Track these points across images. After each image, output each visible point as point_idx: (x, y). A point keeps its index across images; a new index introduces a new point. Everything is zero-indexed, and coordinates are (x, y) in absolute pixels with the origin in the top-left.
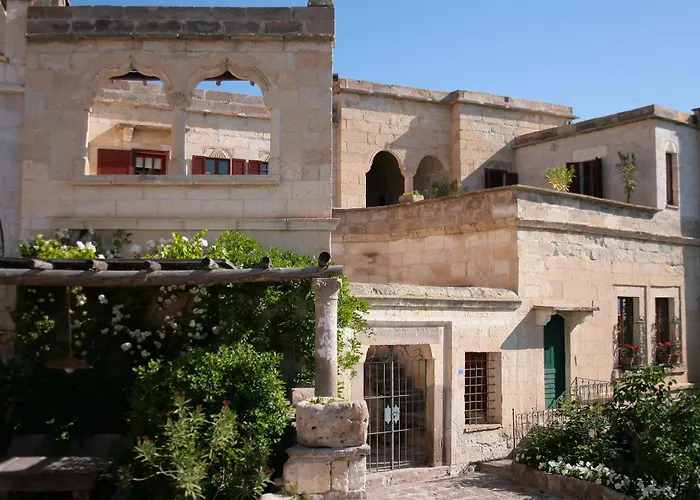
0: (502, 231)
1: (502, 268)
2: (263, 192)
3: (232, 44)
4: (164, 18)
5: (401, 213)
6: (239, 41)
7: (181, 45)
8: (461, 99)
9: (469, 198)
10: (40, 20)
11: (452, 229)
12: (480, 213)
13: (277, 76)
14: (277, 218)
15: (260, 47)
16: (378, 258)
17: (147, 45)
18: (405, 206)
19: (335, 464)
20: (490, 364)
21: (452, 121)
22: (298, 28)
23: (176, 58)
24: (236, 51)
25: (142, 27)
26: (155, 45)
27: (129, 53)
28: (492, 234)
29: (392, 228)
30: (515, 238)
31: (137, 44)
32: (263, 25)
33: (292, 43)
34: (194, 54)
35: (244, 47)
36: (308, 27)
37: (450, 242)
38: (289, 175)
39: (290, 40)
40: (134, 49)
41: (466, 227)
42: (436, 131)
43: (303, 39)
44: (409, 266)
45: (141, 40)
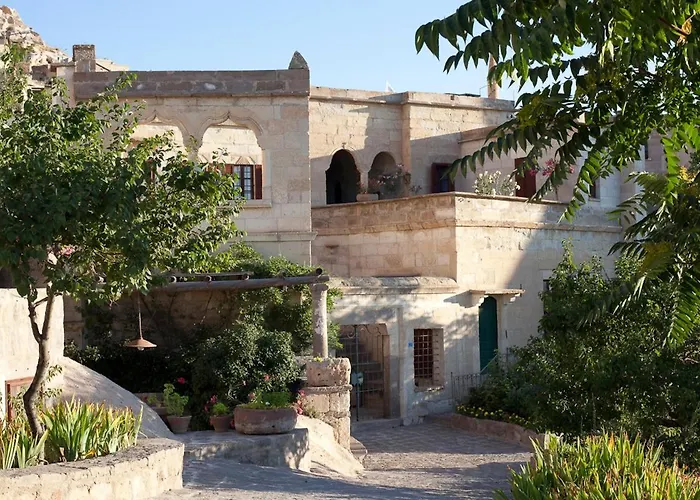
0: (444, 229)
1: (444, 259)
2: (259, 213)
3: (232, 100)
4: (180, 80)
5: (358, 210)
6: (238, 98)
7: (193, 101)
8: (410, 100)
9: (417, 201)
10: (84, 82)
11: (403, 226)
12: (426, 214)
13: (268, 124)
14: (271, 233)
15: (253, 102)
16: (340, 250)
17: (166, 102)
18: (363, 205)
19: (333, 395)
20: (434, 339)
21: (403, 120)
22: (282, 86)
23: (190, 111)
24: (234, 105)
25: (163, 88)
26: (173, 101)
27: (153, 108)
28: (435, 231)
29: (351, 223)
30: (454, 235)
31: (160, 101)
32: (255, 83)
33: (278, 98)
34: (203, 108)
35: (242, 102)
36: (290, 85)
37: (402, 236)
38: (278, 199)
39: (276, 96)
40: (157, 104)
41: (414, 225)
42: (388, 130)
43: (287, 96)
44: (366, 257)
45: (162, 98)
